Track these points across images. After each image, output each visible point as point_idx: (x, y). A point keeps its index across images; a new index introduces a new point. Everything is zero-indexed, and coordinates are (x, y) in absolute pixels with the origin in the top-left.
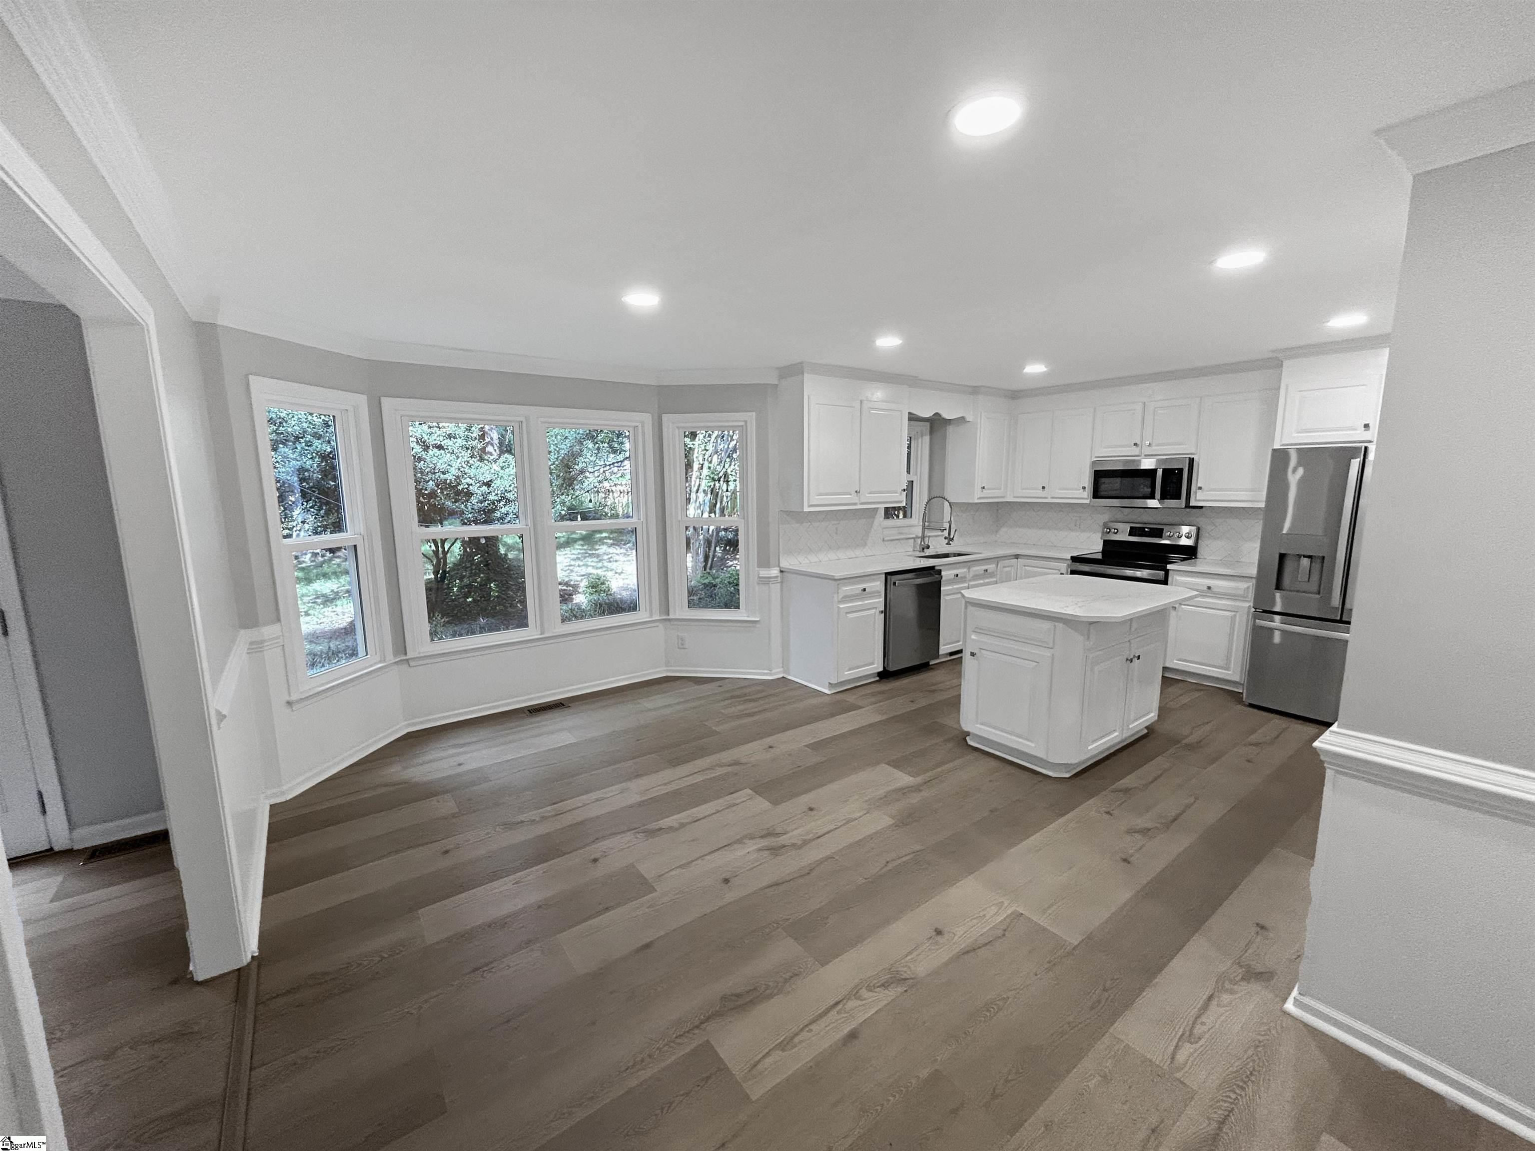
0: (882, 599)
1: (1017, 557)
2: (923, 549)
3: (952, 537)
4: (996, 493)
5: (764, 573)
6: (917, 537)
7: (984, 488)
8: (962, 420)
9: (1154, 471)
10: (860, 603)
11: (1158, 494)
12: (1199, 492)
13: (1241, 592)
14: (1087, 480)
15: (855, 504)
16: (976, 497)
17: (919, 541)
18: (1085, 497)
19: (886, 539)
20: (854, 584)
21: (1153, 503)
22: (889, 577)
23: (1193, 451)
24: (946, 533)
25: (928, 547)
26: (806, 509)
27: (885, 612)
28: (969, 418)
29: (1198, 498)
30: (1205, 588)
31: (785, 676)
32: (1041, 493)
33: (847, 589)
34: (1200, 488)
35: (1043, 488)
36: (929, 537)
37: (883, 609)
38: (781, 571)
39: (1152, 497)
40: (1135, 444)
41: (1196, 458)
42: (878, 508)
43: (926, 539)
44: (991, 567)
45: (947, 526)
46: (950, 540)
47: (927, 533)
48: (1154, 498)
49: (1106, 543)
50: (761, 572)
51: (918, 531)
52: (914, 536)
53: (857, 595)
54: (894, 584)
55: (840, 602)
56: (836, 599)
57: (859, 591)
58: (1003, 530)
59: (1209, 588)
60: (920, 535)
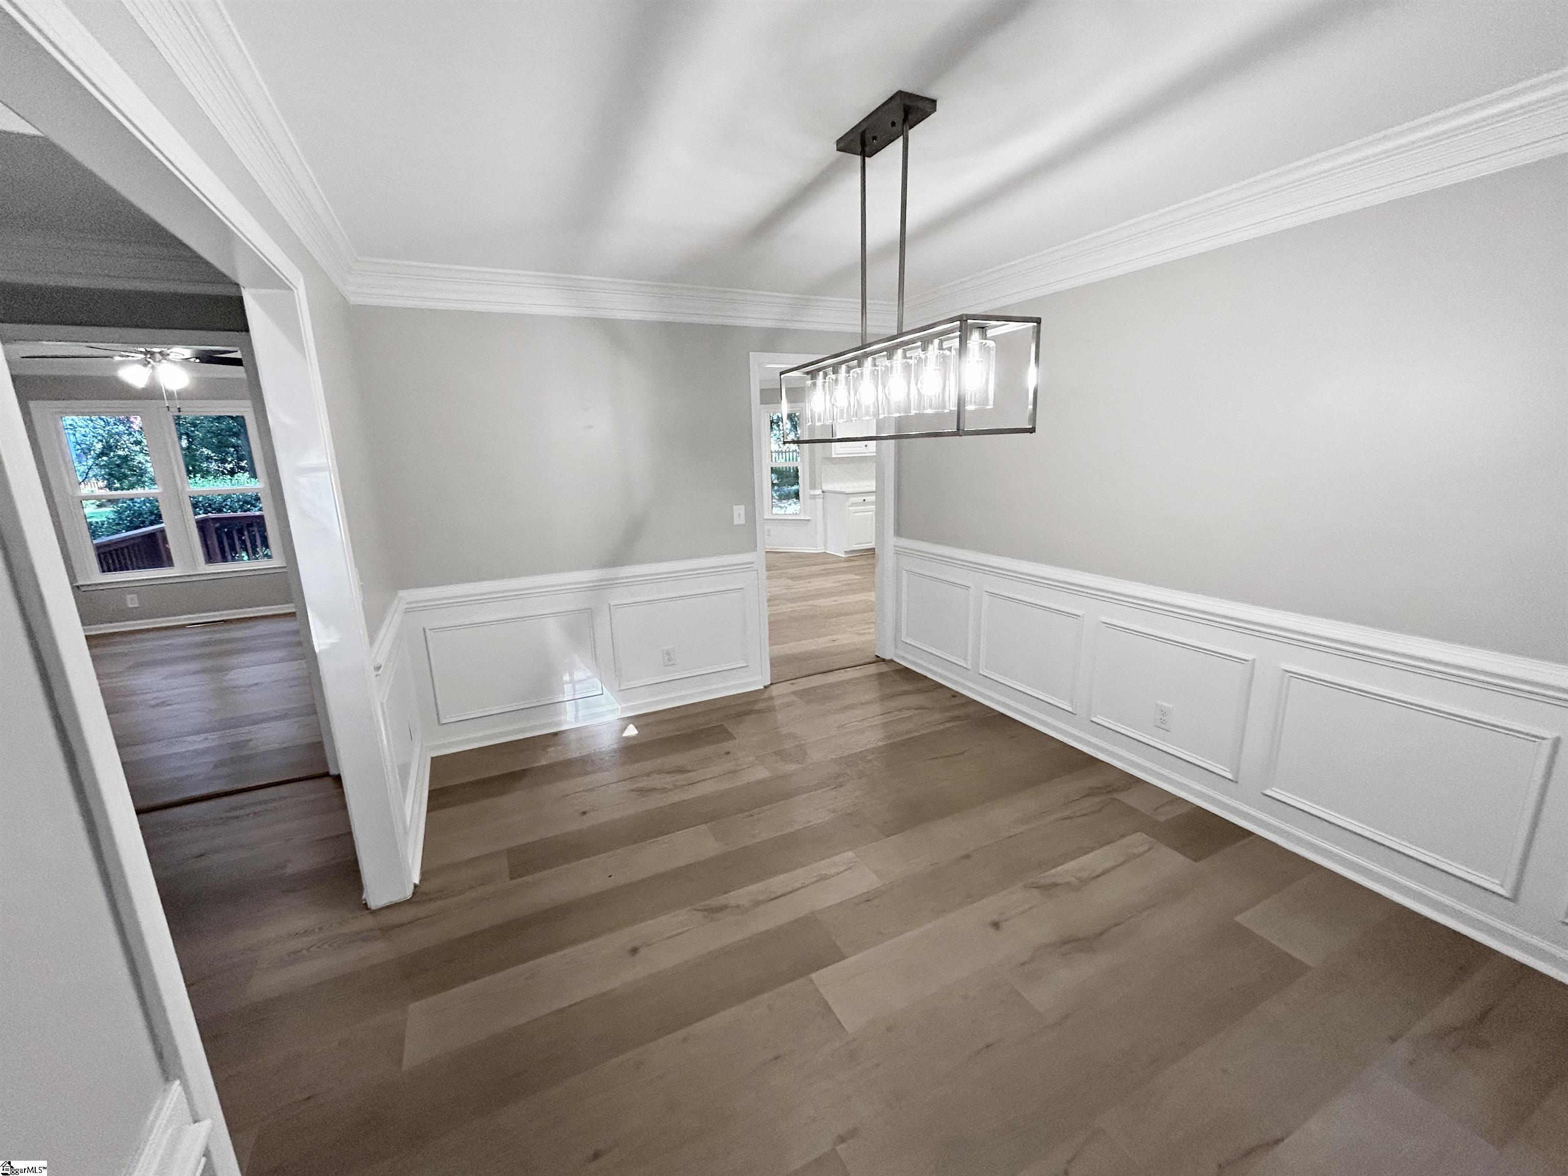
5: (813, 492)
15: (865, 453)
20: (860, 496)
26: (834, 456)
31: (825, 550)
38: (823, 492)
56: (850, 505)
57: (862, 501)
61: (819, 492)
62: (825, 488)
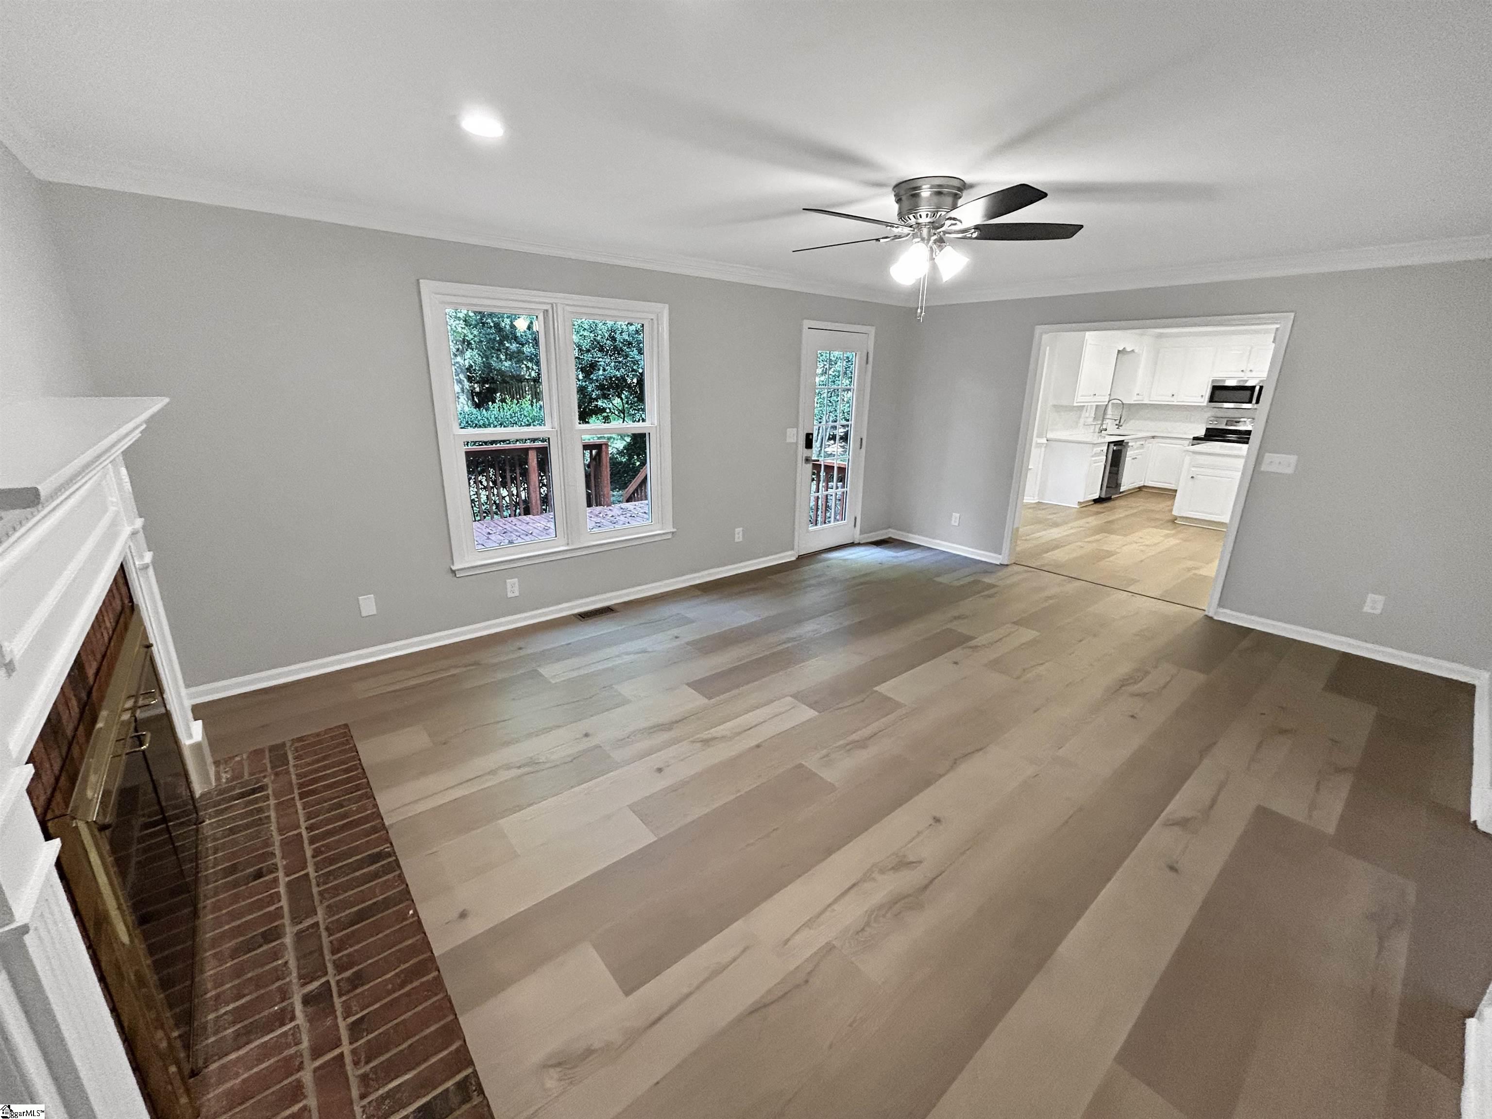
1: (1153, 437)
2: (1101, 431)
3: (1121, 424)
7: (1139, 395)
9: (1254, 387)
11: (1254, 401)
14: (1207, 391)
18: (1204, 401)
25: (1105, 430)
28: (1136, 351)
32: (1169, 399)
35: (1173, 396)
39: (1250, 402)
40: (1242, 371)
45: (1117, 417)
46: (1119, 426)
49: (1209, 428)
61: (1044, 441)
62: (1050, 435)
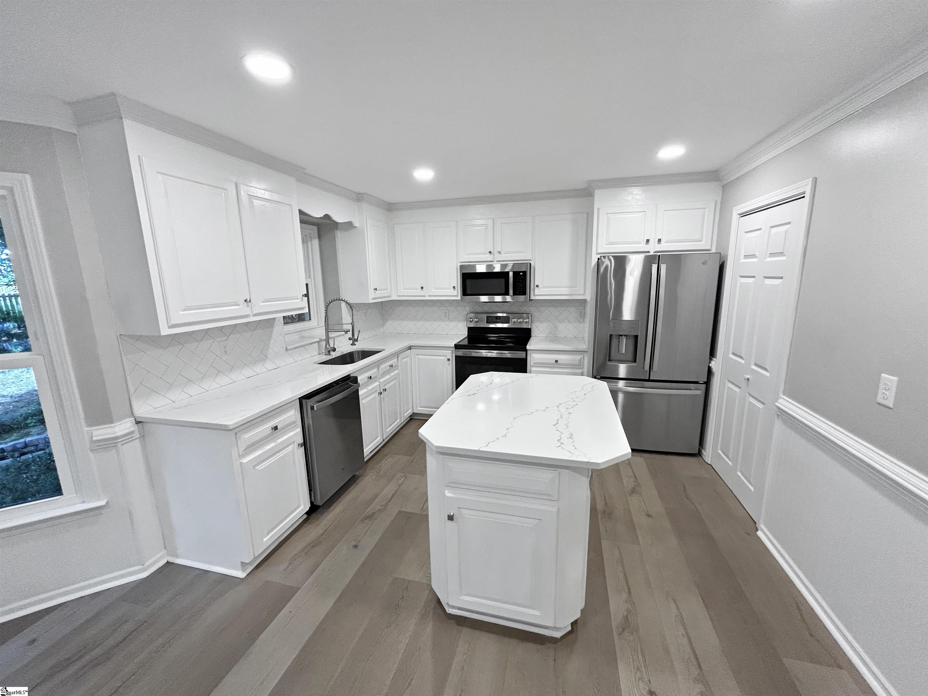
0: (299, 430)
1: (410, 348)
2: (329, 352)
3: (356, 337)
4: (384, 293)
5: (103, 432)
6: (321, 340)
7: (376, 289)
8: (349, 225)
9: (507, 273)
10: (273, 445)
11: (511, 292)
12: (536, 289)
13: (577, 362)
14: (456, 281)
15: (247, 316)
16: (371, 297)
17: (323, 344)
18: (456, 294)
19: (289, 348)
20: (261, 424)
21: (508, 298)
22: (304, 401)
23: (530, 258)
24: (350, 335)
25: (334, 350)
26: (165, 331)
27: (304, 444)
28: (356, 224)
29: (535, 294)
30: (554, 362)
31: (171, 560)
32: (419, 292)
33: (249, 436)
34: (537, 286)
35: (422, 288)
36: (334, 338)
37: (301, 441)
38: (138, 423)
39: (507, 293)
40: (490, 252)
41: (532, 263)
42: (274, 319)
43: (331, 342)
44: (393, 361)
45: (350, 327)
46: (354, 340)
47: (331, 335)
48: (508, 295)
49: (470, 329)
50: (95, 433)
51: (321, 333)
52: (318, 340)
53: (265, 438)
54: (312, 408)
55: (241, 456)
56: (235, 453)
57: (269, 431)
58: (389, 323)
59: (556, 361)
60: (324, 337)
